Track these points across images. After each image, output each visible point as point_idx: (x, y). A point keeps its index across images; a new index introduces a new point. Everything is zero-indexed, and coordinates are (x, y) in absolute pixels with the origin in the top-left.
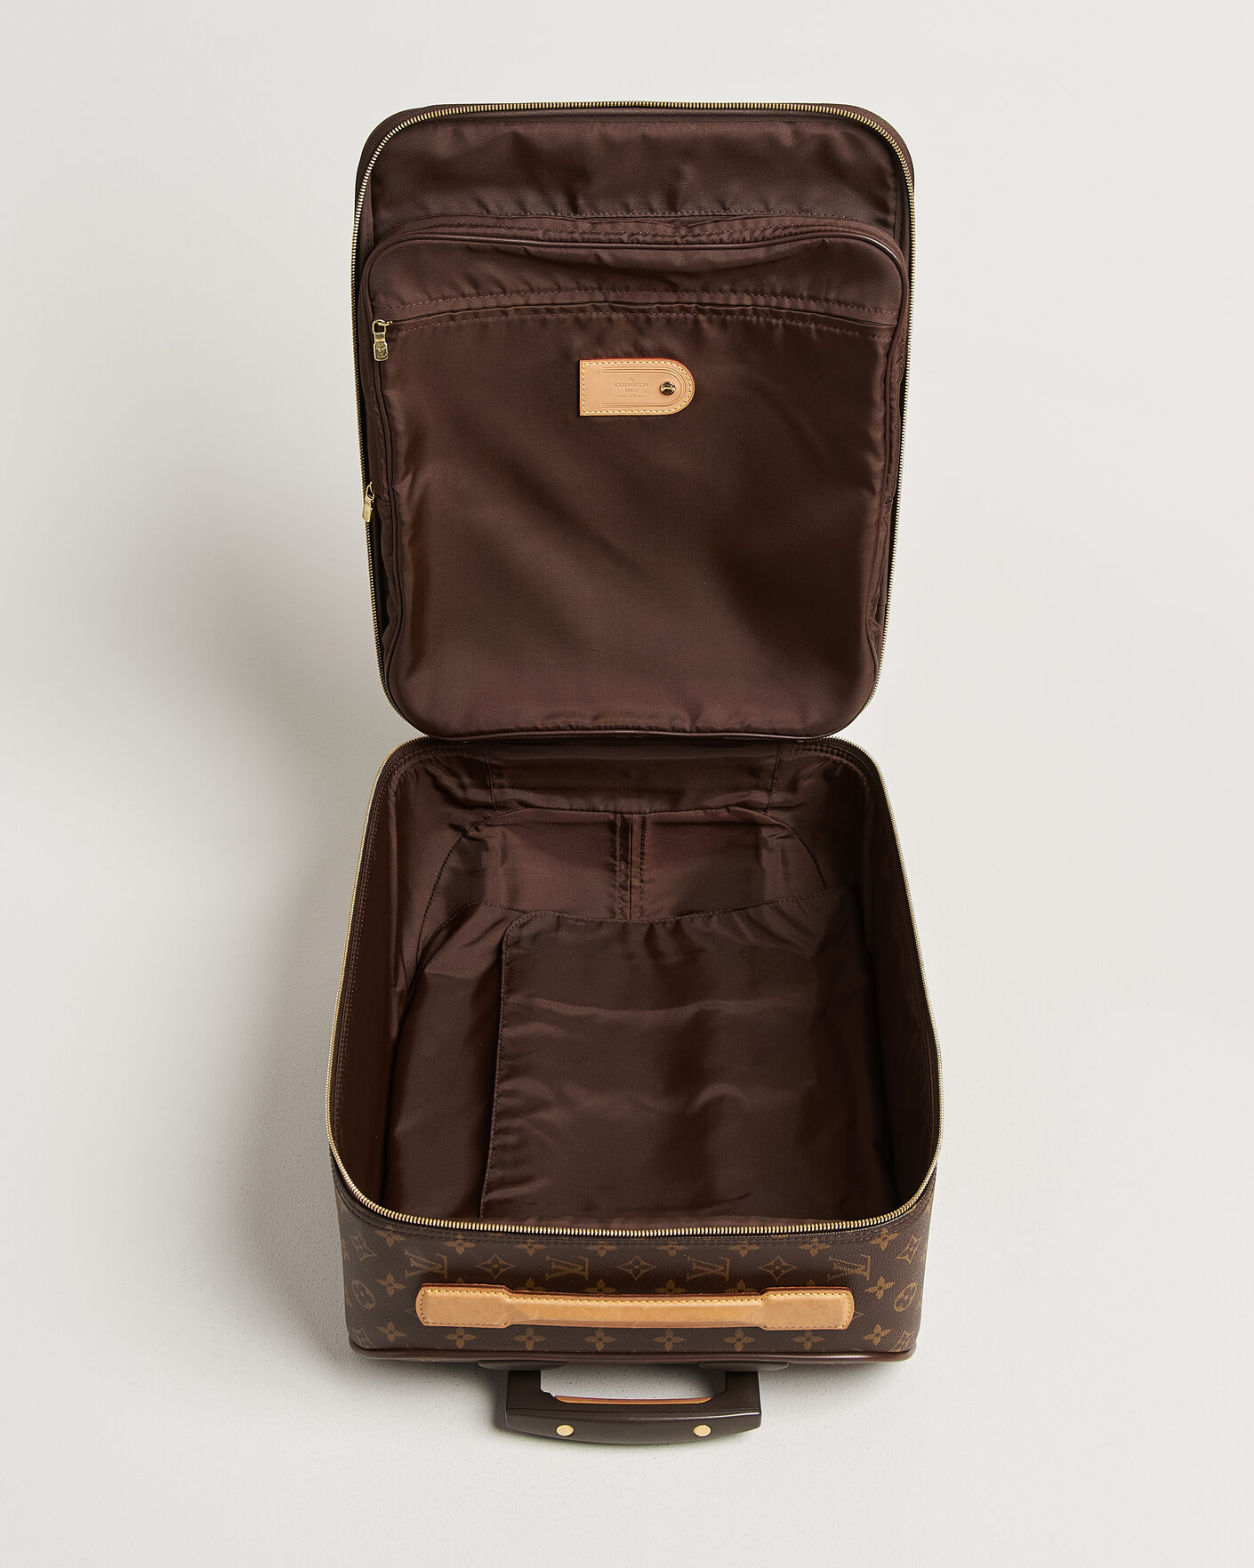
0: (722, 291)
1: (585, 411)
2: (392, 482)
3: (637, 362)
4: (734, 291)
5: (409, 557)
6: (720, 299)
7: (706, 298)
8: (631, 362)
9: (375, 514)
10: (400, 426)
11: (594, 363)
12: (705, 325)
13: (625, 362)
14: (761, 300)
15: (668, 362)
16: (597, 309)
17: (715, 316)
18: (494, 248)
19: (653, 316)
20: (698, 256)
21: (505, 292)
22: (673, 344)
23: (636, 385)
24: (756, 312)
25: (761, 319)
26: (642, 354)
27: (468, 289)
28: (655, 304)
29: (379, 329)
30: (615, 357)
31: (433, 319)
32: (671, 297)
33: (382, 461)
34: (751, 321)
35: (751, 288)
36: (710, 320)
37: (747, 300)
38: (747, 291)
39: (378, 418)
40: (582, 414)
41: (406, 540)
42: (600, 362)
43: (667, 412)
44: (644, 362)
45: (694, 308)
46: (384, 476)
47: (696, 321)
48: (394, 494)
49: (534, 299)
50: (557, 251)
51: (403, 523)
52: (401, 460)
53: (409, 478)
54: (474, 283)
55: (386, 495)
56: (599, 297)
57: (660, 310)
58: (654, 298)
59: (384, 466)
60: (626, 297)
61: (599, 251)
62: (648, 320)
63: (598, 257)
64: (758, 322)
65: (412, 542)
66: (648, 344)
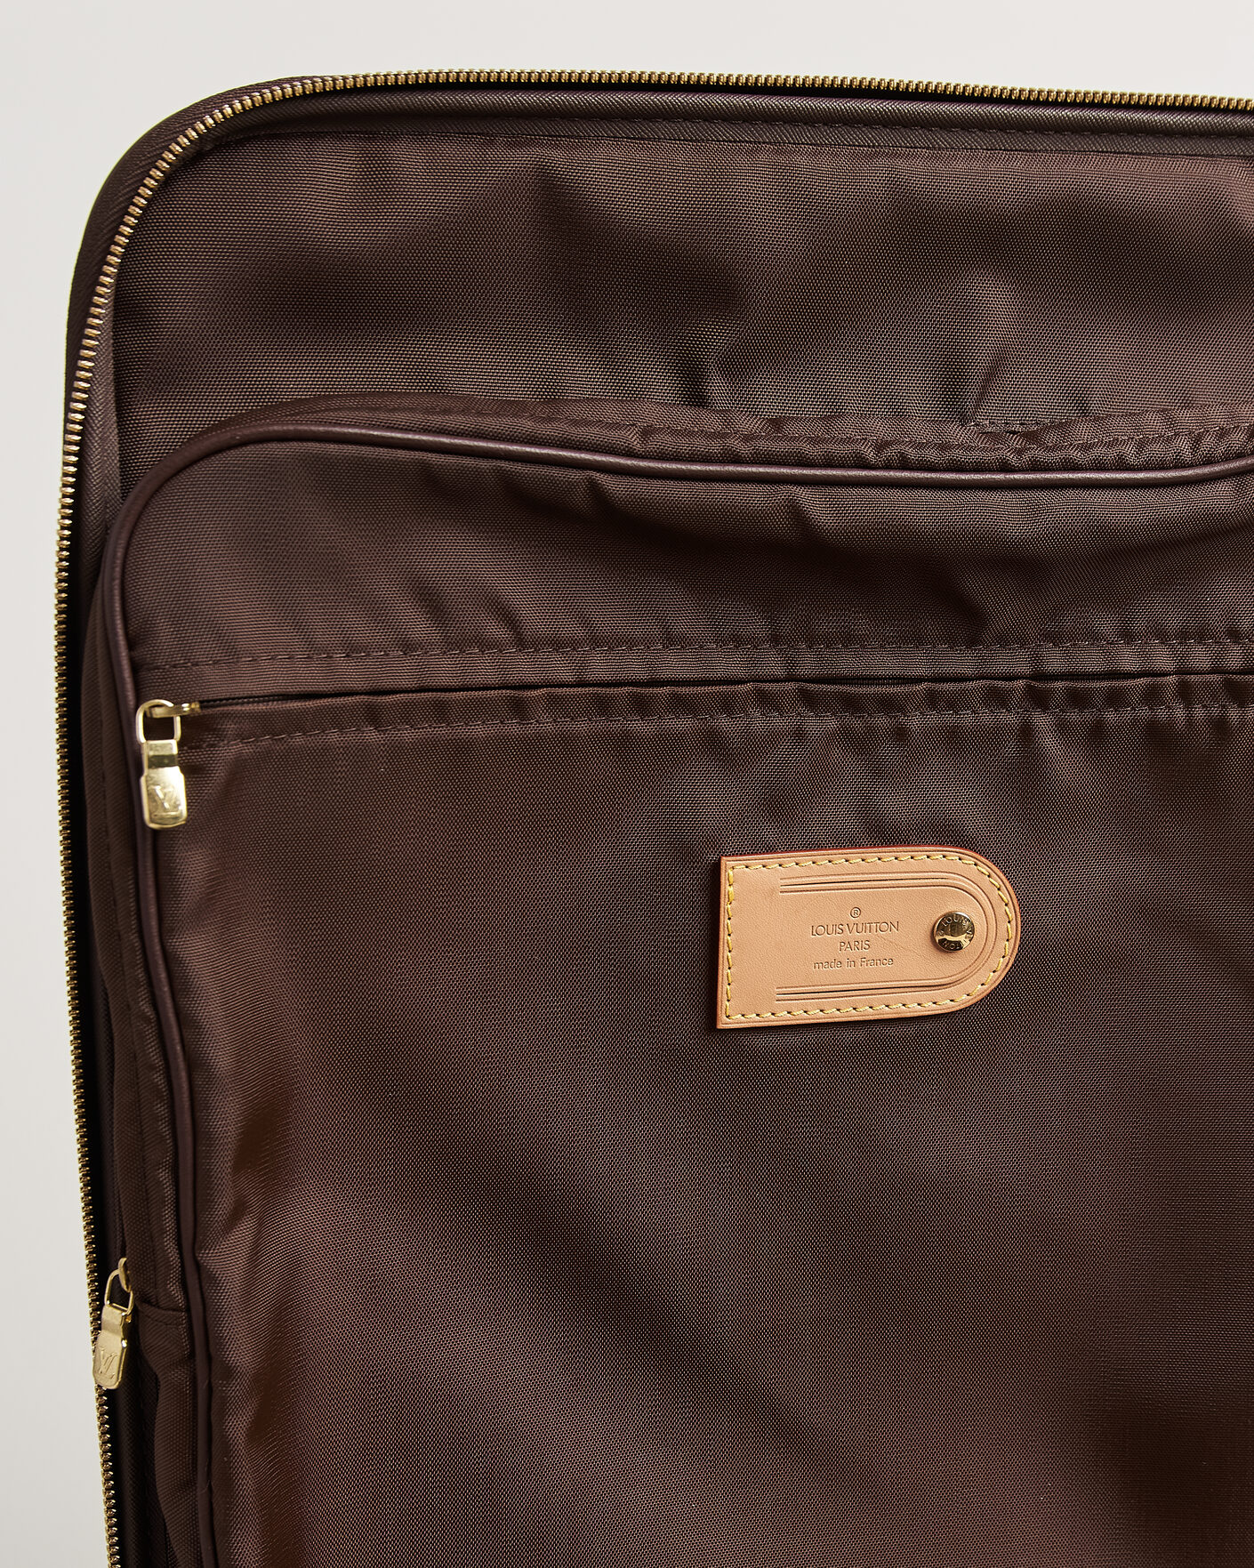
0: (1094, 637)
1: (734, 1013)
2: (192, 1241)
3: (872, 855)
4: (1128, 636)
5: (246, 1483)
6: (1092, 661)
7: (1055, 661)
8: (856, 856)
9: (134, 1361)
10: (221, 1055)
11: (756, 862)
12: (1050, 743)
13: (839, 857)
14: (1201, 657)
15: (953, 854)
16: (766, 701)
17: (1074, 716)
18: (504, 476)
19: (915, 722)
20: (1063, 510)
21: (521, 642)
22: (966, 803)
23: (867, 927)
24: (1186, 693)
25: (1199, 712)
26: (882, 833)
27: (420, 627)
28: (919, 680)
29: (159, 728)
30: (812, 845)
31: (319, 710)
32: (962, 662)
33: (164, 1176)
34: (1171, 723)
35: (1173, 622)
36: (1062, 728)
37: (1163, 659)
38: (1163, 636)
39: (150, 1032)
40: (724, 1023)
41: (238, 1425)
42: (772, 860)
43: (946, 1006)
44: (888, 854)
45: (1018, 695)
46: (169, 1223)
47: (1026, 733)
48: (197, 1276)
49: (600, 666)
50: (681, 491)
51: (229, 1373)
52: (222, 1163)
53: (245, 1229)
54: (432, 603)
55: (174, 1290)
56: (773, 664)
57: (933, 700)
58: (919, 664)
59: (169, 1192)
60: (848, 663)
61: (803, 495)
62: (901, 734)
63: (796, 513)
64: (1190, 721)
65: (258, 1431)
66: (895, 804)
